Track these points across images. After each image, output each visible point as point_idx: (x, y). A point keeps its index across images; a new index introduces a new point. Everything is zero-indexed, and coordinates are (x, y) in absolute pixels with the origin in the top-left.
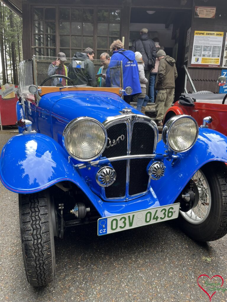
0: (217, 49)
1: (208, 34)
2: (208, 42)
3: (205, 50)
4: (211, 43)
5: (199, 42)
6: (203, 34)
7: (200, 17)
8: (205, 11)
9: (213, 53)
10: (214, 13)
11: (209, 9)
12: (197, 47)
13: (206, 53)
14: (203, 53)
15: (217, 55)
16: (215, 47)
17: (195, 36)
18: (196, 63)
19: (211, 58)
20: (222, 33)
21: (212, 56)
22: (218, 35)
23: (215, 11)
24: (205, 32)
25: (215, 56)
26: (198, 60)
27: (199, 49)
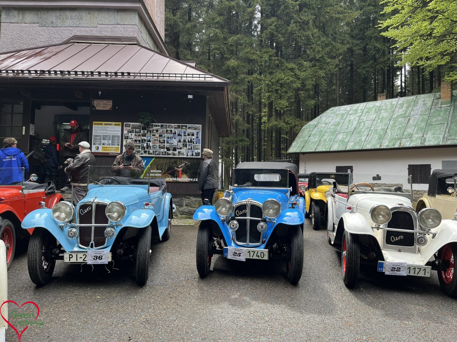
0: (116, 138)
1: (107, 124)
2: (106, 132)
3: (104, 139)
4: (109, 132)
5: (98, 131)
6: (101, 124)
7: (97, 109)
8: (102, 103)
9: (112, 142)
10: (111, 105)
11: (105, 102)
12: (96, 136)
13: (106, 142)
14: (102, 141)
15: (116, 144)
16: (113, 136)
17: (93, 126)
18: (97, 151)
19: (111, 146)
20: (120, 123)
21: (112, 145)
22: (116, 125)
23: (111, 103)
24: (104, 123)
25: (114, 145)
26: (98, 148)
27: (98, 138)
